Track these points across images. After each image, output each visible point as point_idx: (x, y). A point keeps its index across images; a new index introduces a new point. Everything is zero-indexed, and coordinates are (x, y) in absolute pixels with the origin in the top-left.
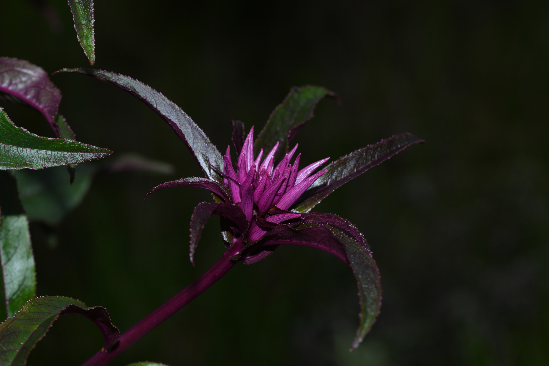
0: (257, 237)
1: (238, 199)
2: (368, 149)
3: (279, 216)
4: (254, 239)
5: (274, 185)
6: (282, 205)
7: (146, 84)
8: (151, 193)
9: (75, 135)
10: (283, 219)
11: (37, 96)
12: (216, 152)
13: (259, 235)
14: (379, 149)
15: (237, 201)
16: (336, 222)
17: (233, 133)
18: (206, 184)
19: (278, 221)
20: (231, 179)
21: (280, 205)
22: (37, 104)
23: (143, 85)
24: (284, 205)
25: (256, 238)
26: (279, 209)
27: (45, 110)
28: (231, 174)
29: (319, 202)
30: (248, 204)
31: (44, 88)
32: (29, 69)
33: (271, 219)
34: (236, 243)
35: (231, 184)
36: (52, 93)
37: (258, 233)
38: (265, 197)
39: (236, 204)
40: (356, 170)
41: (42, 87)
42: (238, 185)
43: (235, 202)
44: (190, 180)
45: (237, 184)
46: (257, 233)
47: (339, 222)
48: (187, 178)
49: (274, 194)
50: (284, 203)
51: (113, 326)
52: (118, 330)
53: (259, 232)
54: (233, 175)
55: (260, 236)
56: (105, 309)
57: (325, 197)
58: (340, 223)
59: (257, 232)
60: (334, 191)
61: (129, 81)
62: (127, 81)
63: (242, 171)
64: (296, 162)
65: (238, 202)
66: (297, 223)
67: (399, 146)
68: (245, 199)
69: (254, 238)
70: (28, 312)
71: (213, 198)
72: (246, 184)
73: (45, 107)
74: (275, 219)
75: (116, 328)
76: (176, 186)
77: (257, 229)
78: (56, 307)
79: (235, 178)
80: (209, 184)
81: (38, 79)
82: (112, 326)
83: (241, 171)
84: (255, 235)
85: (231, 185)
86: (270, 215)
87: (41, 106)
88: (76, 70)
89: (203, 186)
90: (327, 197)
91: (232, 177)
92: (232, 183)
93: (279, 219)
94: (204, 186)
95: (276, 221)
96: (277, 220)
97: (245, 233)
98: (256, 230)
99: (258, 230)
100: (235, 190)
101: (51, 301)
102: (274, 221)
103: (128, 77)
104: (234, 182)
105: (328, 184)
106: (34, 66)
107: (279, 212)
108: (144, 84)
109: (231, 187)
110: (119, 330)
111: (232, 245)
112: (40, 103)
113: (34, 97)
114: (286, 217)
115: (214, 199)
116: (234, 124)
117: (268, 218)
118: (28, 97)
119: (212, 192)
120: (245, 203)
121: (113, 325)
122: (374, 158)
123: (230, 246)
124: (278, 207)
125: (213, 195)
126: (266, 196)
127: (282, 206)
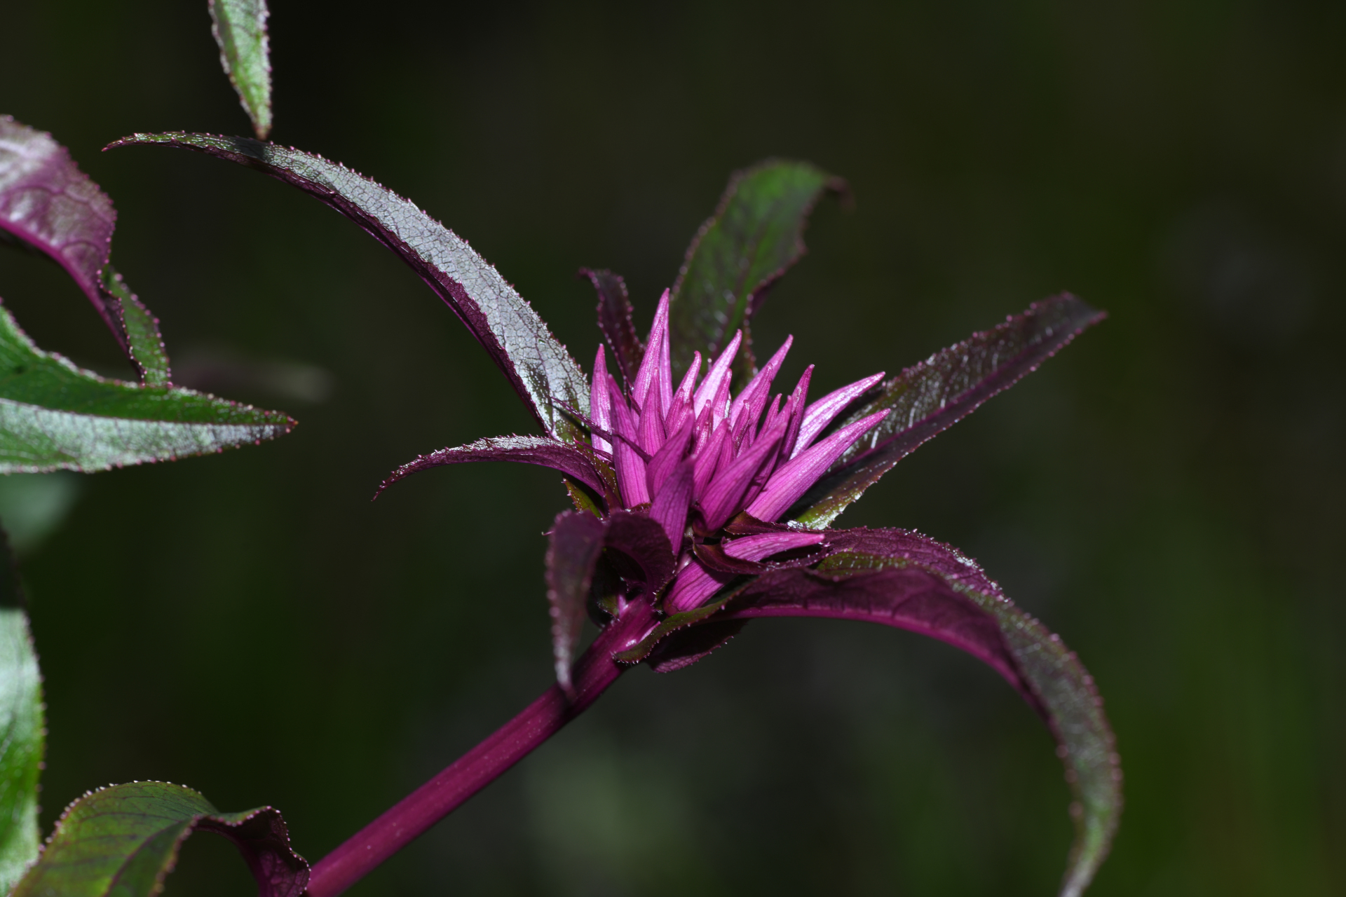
0: (694, 597)
1: (640, 493)
2: (977, 342)
3: (761, 539)
4: (686, 603)
5: (750, 455)
6: (764, 507)
7: (366, 175)
8: (394, 482)
9: (156, 321)
10: (772, 549)
11: (41, 214)
12: (566, 363)
13: (700, 592)
14: (1002, 342)
15: (639, 499)
16: (921, 553)
17: (600, 307)
18: (551, 453)
19: (758, 553)
20: (624, 440)
21: (758, 510)
22: (42, 236)
23: (358, 180)
24: (768, 509)
25: (691, 601)
26: (755, 521)
27: (68, 252)
28: (623, 427)
29: (858, 497)
30: (676, 509)
31: (62, 192)
32: (14, 137)
33: (735, 549)
34: (628, 614)
35: (621, 452)
36: (86, 204)
37: (697, 588)
38: (724, 488)
39: (638, 508)
40: (946, 404)
41: (55, 188)
42: (641, 457)
43: (632, 501)
44: (506, 443)
45: (638, 454)
46: (694, 587)
47: (929, 554)
48: (496, 439)
49: (749, 481)
50: (769, 504)
51: (295, 856)
52: (305, 864)
53: (701, 583)
54: (630, 429)
55: (702, 594)
56: (278, 811)
57: (872, 483)
58: (934, 556)
59: (695, 584)
60: (895, 463)
61: (321, 169)
62: (315, 167)
63: (651, 417)
64: (799, 388)
65: (639, 502)
66: (812, 559)
67: (1049, 331)
68: (669, 497)
69: (685, 600)
70: (73, 839)
71: (568, 493)
72: (670, 456)
73: (67, 244)
74: (749, 549)
75: (300, 859)
76: (466, 460)
77: (696, 578)
78: (144, 815)
79: (635, 437)
80: (560, 454)
81: (38, 166)
82: (292, 855)
83: (647, 415)
84: (688, 592)
85: (624, 455)
86: (734, 538)
87: (54, 243)
88: (173, 136)
89: (543, 460)
90: (878, 481)
91: (626, 435)
92: (627, 450)
93: (761, 549)
94: (546, 459)
95: (753, 555)
96: (754, 551)
97: (661, 588)
98: (693, 579)
99: (698, 578)
100: (633, 469)
101: (124, 798)
102: (746, 555)
103: (316, 157)
104: (631, 447)
105: (873, 445)
106: (27, 131)
107: (756, 528)
108: (363, 176)
109: (621, 461)
110: (308, 866)
111: (616, 622)
112: (51, 234)
113: (30, 217)
114: (779, 542)
115: (569, 495)
116: (595, 280)
117: (728, 546)
118: (16, 216)
119: (565, 475)
120: (667, 505)
121: (293, 852)
122: (990, 366)
123: (612, 622)
124: (751, 513)
125: (568, 484)
126: (726, 487)
127: (764, 511)
